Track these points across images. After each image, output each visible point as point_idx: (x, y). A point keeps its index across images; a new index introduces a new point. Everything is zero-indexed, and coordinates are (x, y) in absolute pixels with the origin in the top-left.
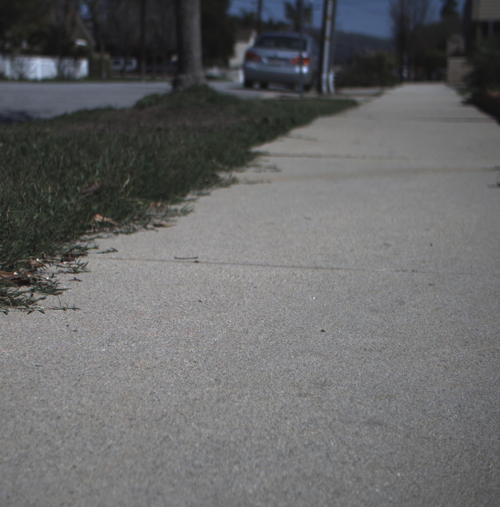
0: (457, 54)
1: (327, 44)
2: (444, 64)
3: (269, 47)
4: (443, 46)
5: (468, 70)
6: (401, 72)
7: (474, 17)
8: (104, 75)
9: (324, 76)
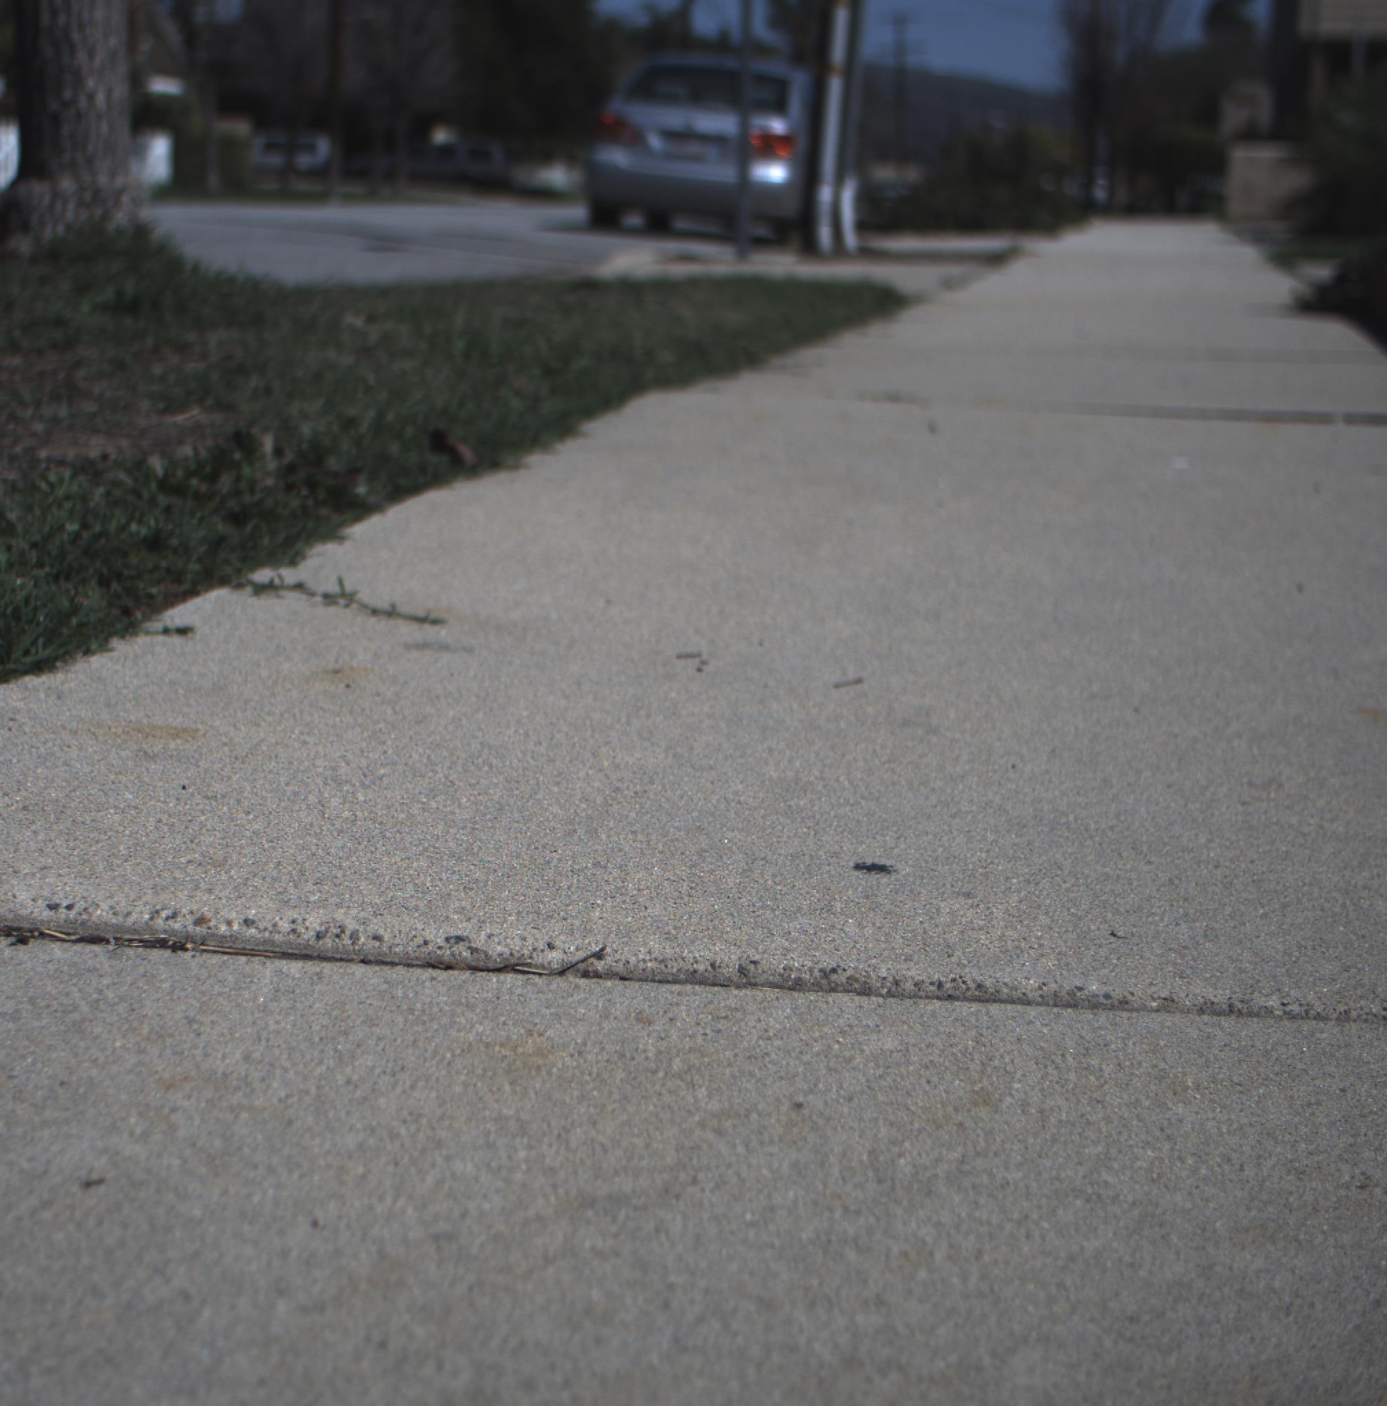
0: (1250, 135)
1: (835, 87)
2: (1216, 164)
3: (670, 99)
4: (1209, 115)
5: (1297, 180)
6: (1088, 184)
7: (1305, 26)
8: (214, 180)
9: (825, 194)
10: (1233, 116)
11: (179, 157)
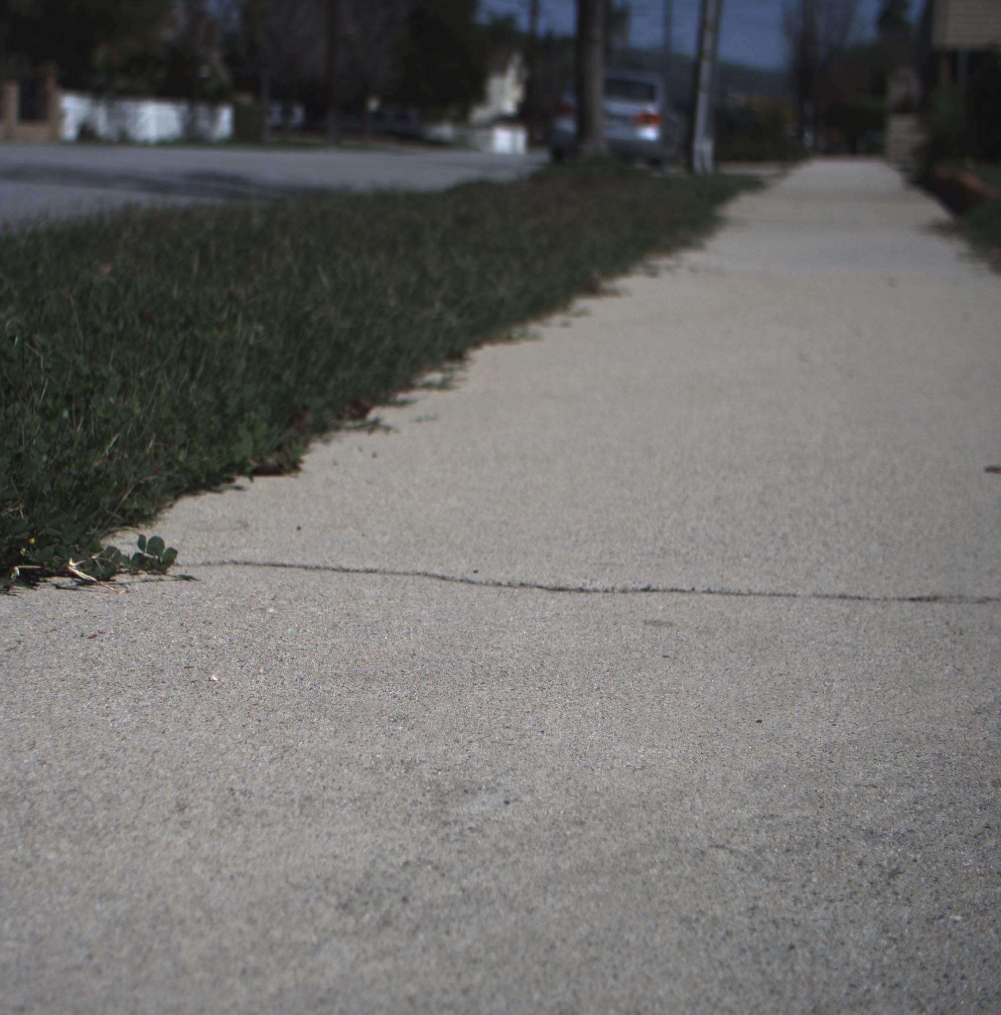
0: (904, 108)
1: (703, 98)
6: (800, 137)
7: (937, 40)
9: (697, 145)
10: (897, 92)
11: (238, 121)
